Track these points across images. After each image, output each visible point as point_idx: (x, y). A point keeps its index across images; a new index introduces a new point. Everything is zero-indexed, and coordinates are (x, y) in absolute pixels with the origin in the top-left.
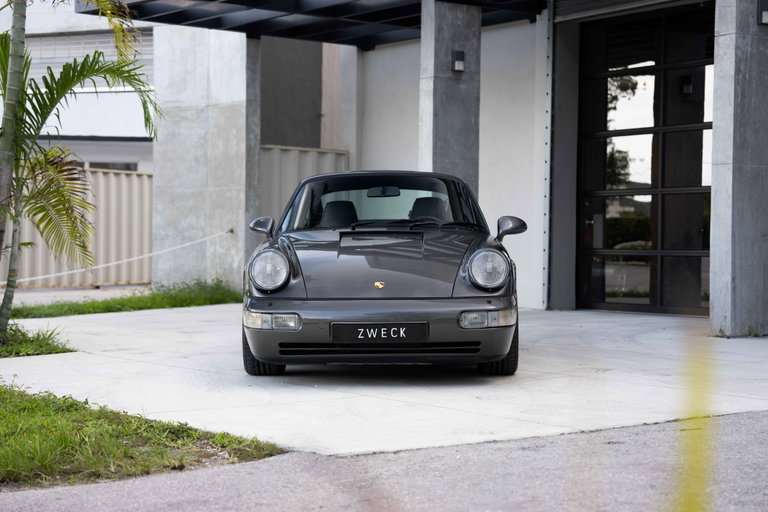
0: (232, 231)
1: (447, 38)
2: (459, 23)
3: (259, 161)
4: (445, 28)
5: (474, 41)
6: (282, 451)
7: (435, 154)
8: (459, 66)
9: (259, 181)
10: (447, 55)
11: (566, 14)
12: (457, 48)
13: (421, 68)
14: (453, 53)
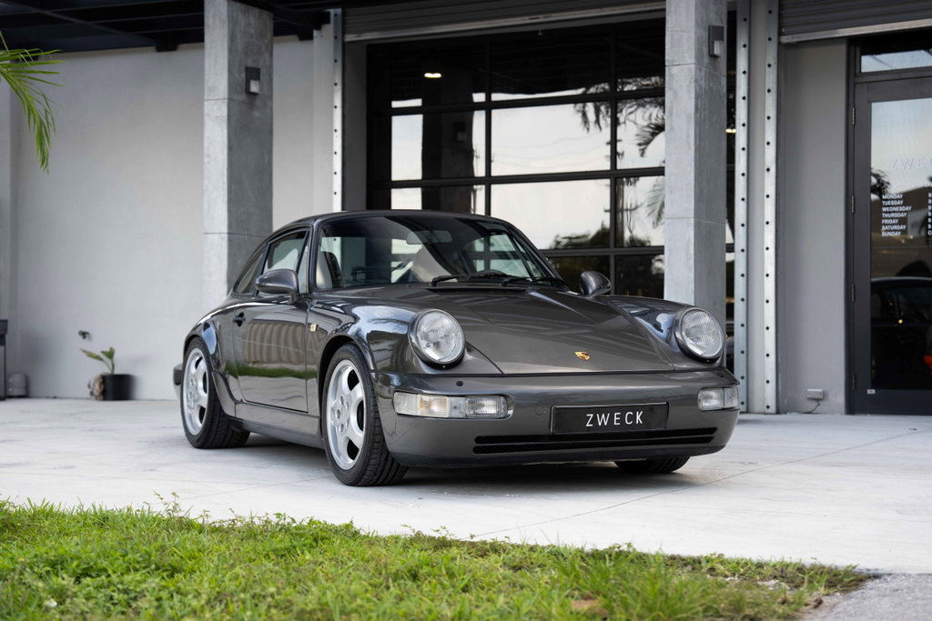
1: (240, 48)
2: (252, 31)
4: (239, 36)
5: (267, 55)
7: (230, 200)
8: (254, 87)
10: (240, 72)
11: (360, 32)
12: (250, 64)
13: (206, 86)
14: (247, 69)
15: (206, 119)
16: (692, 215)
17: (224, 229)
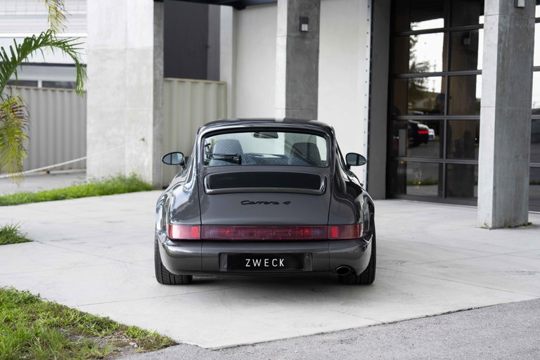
0: (143, 140)
1: (296, 7)
3: (162, 90)
4: (295, 0)
5: (316, 9)
6: (175, 344)
7: (287, 91)
8: (304, 28)
9: (162, 104)
10: (296, 20)
12: (303, 14)
13: (278, 29)
14: (300, 18)
15: (278, 47)
16: (494, 105)
17: (284, 106)
